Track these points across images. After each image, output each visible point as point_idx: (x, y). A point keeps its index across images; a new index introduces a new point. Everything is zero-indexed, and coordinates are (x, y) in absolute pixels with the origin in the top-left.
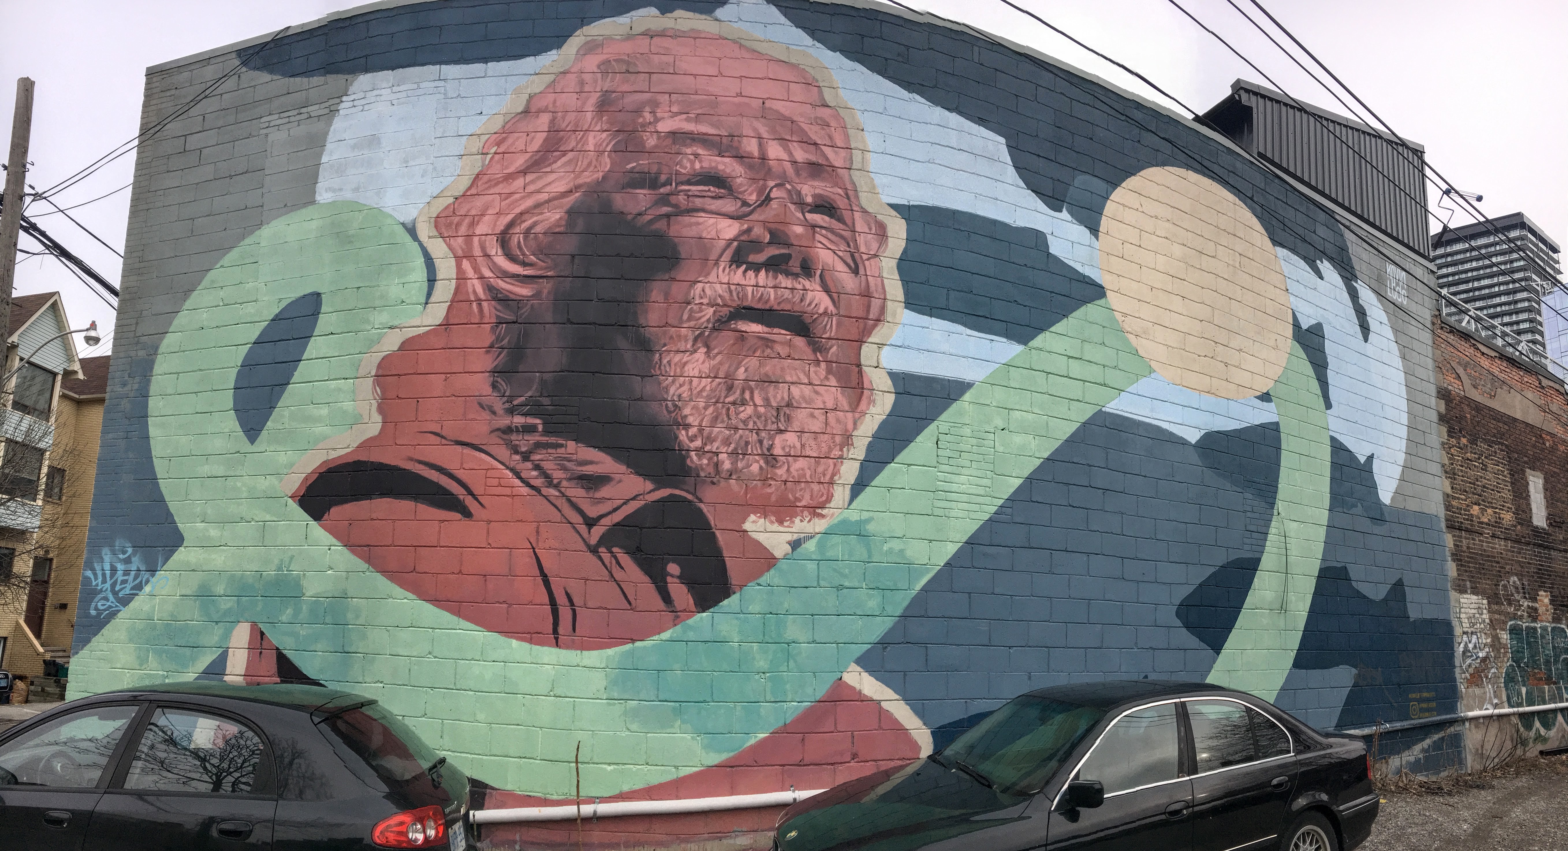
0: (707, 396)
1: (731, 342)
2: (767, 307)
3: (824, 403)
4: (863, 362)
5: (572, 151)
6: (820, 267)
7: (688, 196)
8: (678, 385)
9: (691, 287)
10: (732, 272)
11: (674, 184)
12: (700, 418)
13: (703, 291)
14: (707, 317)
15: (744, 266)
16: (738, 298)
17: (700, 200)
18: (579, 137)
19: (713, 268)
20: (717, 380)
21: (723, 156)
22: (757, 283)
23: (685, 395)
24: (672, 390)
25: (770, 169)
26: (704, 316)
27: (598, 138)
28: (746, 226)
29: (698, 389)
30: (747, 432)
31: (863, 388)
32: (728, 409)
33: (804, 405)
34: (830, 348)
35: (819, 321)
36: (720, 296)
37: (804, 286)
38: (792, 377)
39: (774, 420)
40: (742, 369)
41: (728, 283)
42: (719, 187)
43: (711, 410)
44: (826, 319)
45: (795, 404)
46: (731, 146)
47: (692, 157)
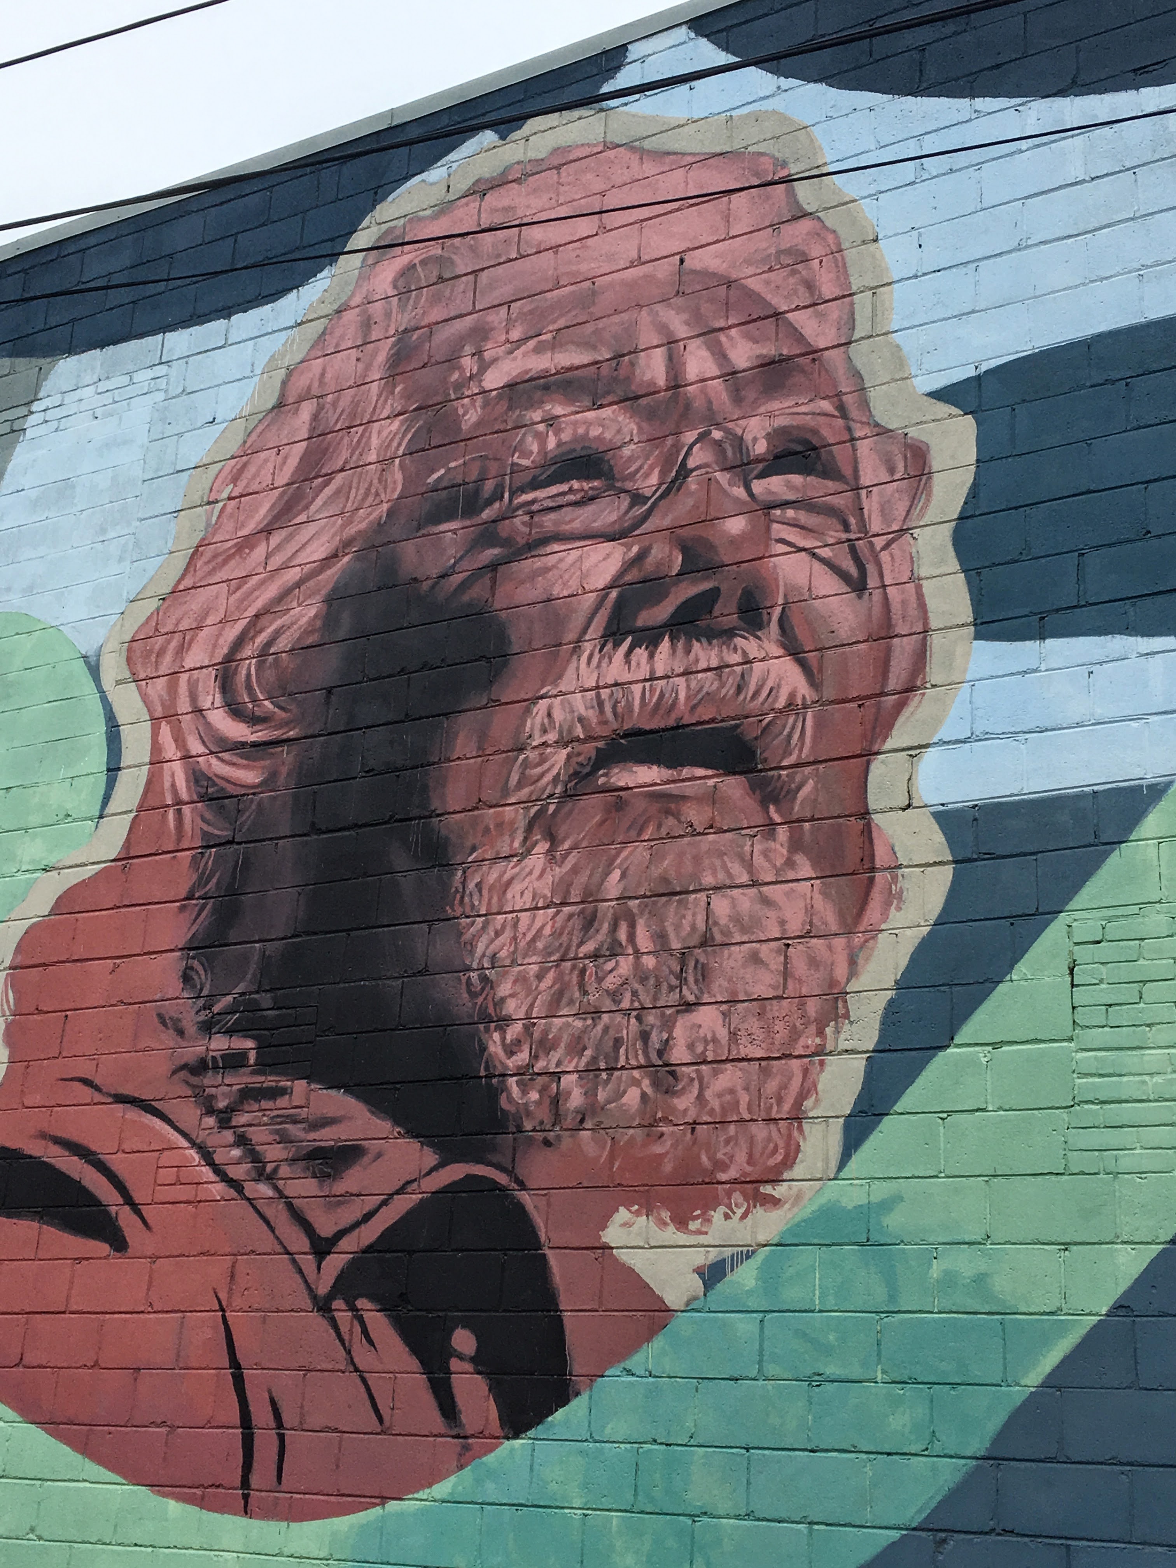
0: (545, 948)
1: (598, 818)
2: (671, 722)
3: (782, 923)
4: (872, 805)
5: (342, 470)
6: (781, 601)
7: (532, 514)
8: (492, 934)
9: (528, 711)
10: (606, 660)
11: (507, 495)
12: (530, 999)
13: (549, 715)
14: (555, 771)
15: (630, 638)
16: (615, 714)
17: (552, 516)
18: (355, 440)
19: (568, 661)
20: (567, 910)
21: (601, 406)
22: (652, 671)
23: (503, 953)
24: (480, 947)
25: (688, 407)
26: (549, 770)
27: (385, 433)
28: (635, 549)
29: (529, 937)
30: (618, 1017)
31: (873, 869)
32: (583, 971)
33: (737, 938)
34: (799, 788)
35: (775, 730)
36: (581, 719)
37: (744, 653)
38: (714, 873)
39: (674, 982)
40: (616, 874)
41: (598, 687)
42: (588, 478)
43: (550, 976)
44: (791, 720)
45: (719, 938)
46: (615, 379)
47: (541, 427)
